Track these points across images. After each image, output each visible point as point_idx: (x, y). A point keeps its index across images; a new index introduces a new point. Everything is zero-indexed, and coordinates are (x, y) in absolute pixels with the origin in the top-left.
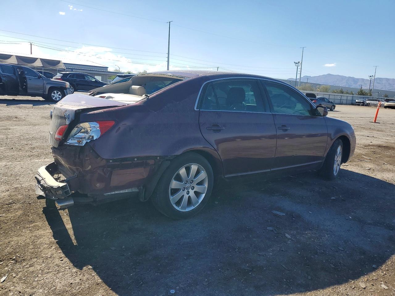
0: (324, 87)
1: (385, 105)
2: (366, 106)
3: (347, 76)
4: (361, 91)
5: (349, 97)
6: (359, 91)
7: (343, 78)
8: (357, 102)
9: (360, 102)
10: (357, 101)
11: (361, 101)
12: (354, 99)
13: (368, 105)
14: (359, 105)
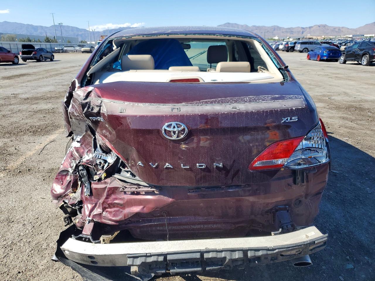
0: (8, 36)
1: (82, 50)
2: (65, 52)
3: (26, 24)
4: (47, 38)
5: (48, 45)
6: (45, 38)
7: (21, 25)
8: (57, 50)
9: (60, 50)
10: (56, 48)
11: (60, 48)
12: (53, 47)
13: (66, 52)
14: (59, 52)
